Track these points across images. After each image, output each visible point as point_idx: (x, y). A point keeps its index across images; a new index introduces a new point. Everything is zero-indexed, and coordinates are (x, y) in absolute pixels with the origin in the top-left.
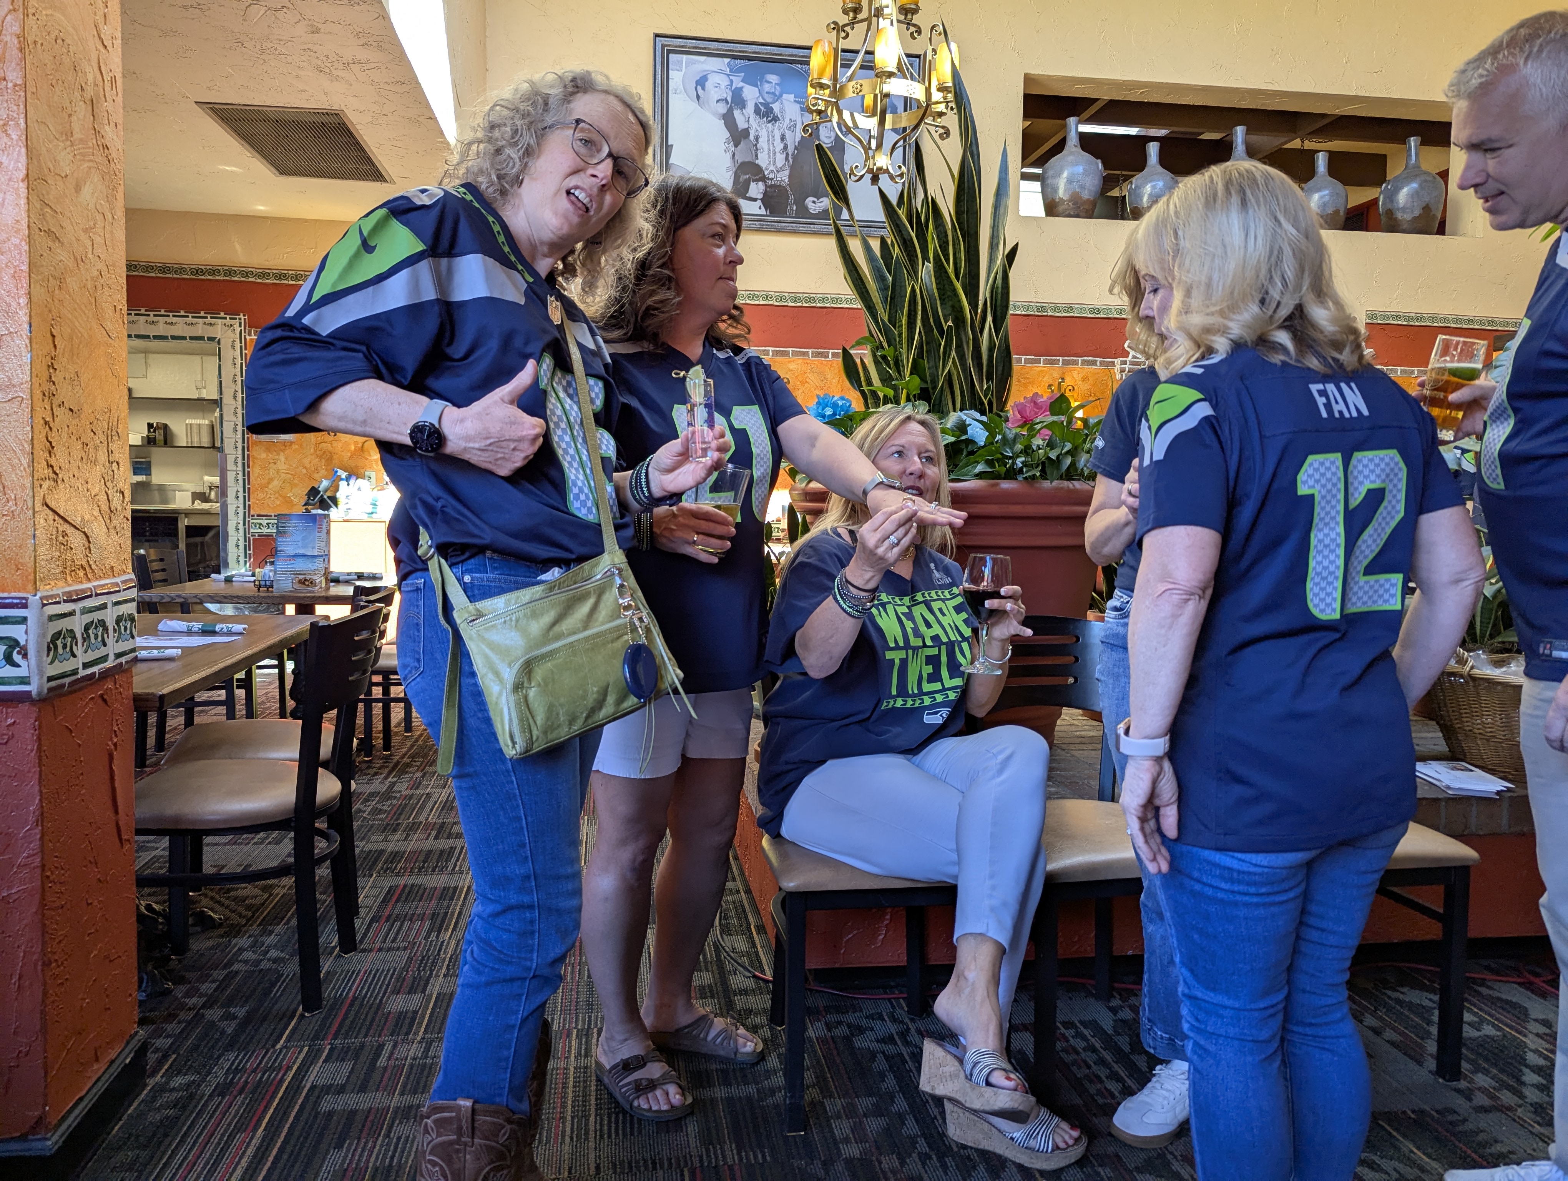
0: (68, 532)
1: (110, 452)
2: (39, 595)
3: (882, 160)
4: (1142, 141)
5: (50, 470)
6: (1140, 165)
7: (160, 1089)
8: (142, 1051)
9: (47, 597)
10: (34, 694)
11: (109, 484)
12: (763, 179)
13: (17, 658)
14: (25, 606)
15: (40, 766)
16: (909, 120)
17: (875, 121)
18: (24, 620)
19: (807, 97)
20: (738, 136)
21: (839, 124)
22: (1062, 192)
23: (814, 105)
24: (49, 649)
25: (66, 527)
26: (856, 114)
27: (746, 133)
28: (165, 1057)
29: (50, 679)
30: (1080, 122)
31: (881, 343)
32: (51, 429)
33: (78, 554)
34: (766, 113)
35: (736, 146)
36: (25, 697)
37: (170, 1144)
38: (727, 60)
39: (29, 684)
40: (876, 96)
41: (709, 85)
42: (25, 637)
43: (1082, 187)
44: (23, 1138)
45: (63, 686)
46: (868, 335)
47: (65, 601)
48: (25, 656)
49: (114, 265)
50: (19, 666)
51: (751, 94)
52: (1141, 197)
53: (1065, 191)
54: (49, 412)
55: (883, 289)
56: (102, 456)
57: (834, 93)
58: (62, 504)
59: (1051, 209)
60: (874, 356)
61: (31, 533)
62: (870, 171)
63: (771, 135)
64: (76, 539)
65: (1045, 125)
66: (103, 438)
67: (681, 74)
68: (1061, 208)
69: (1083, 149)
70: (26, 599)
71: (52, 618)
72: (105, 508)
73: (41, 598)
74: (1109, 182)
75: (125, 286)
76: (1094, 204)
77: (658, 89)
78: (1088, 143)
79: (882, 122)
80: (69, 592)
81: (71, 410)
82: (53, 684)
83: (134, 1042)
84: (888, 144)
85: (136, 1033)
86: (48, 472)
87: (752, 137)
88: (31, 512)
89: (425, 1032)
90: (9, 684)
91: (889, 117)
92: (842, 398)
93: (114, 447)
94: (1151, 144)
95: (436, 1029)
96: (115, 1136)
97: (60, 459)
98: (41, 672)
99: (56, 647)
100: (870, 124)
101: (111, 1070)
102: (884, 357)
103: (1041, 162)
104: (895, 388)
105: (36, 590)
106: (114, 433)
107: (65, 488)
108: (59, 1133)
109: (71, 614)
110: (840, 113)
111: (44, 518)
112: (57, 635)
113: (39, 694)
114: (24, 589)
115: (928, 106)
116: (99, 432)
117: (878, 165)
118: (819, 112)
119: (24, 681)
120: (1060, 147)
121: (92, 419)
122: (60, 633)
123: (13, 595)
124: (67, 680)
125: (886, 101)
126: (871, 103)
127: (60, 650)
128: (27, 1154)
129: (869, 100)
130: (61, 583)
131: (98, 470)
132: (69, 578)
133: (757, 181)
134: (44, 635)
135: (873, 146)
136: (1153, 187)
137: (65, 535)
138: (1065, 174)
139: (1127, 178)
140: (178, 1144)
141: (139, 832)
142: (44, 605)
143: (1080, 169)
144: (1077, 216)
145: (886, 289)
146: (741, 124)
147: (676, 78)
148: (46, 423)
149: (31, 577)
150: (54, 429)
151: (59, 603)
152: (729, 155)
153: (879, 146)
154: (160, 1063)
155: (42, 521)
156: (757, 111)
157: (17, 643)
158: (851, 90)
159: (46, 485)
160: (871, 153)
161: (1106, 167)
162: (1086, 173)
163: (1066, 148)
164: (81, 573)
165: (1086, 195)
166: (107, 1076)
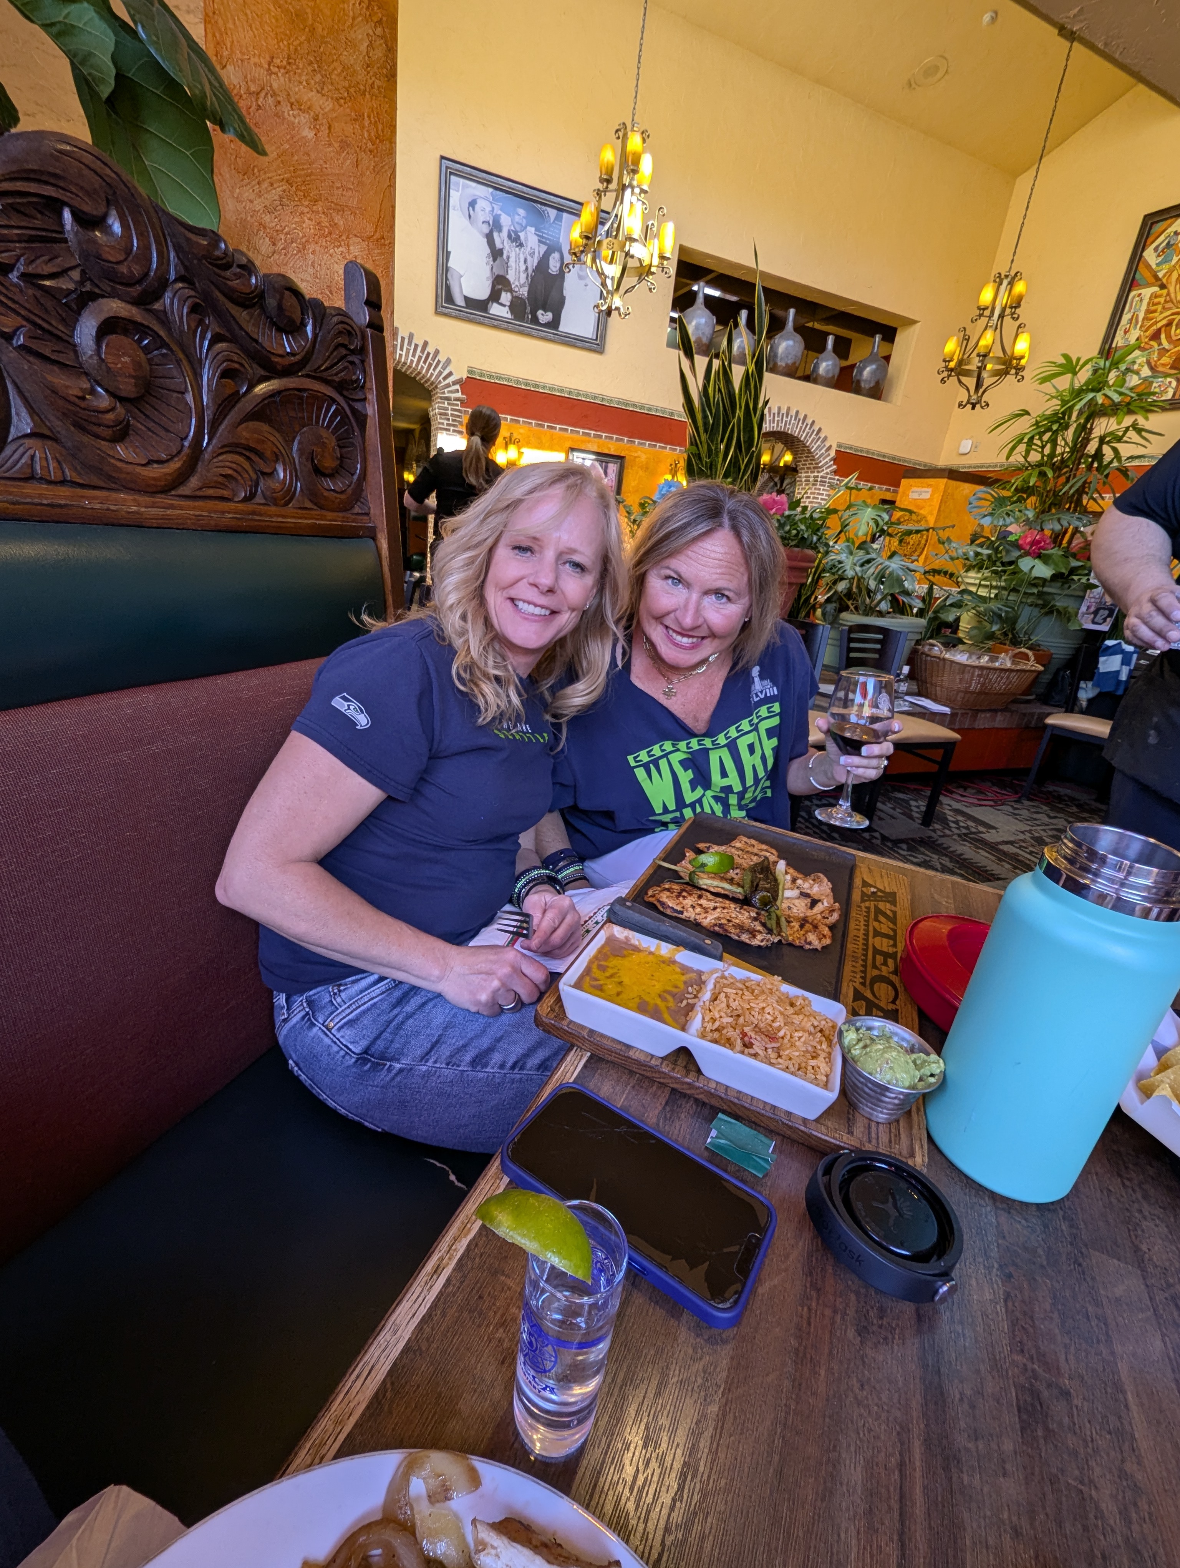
6: (736, 324)
12: (511, 290)
20: (496, 254)
27: (501, 252)
30: (706, 286)
35: (494, 261)
38: (491, 190)
41: (477, 207)
43: (704, 333)
51: (506, 221)
63: (517, 257)
67: (459, 194)
69: (706, 306)
76: (708, 347)
77: (442, 203)
78: (709, 302)
87: (505, 256)
94: (743, 311)
103: (682, 310)
120: (692, 302)
133: (506, 291)
138: (694, 321)
143: (703, 320)
146: (498, 245)
147: (455, 197)
152: (488, 268)
156: (509, 236)
161: (715, 320)
162: (706, 324)
163: (696, 304)
165: (705, 340)
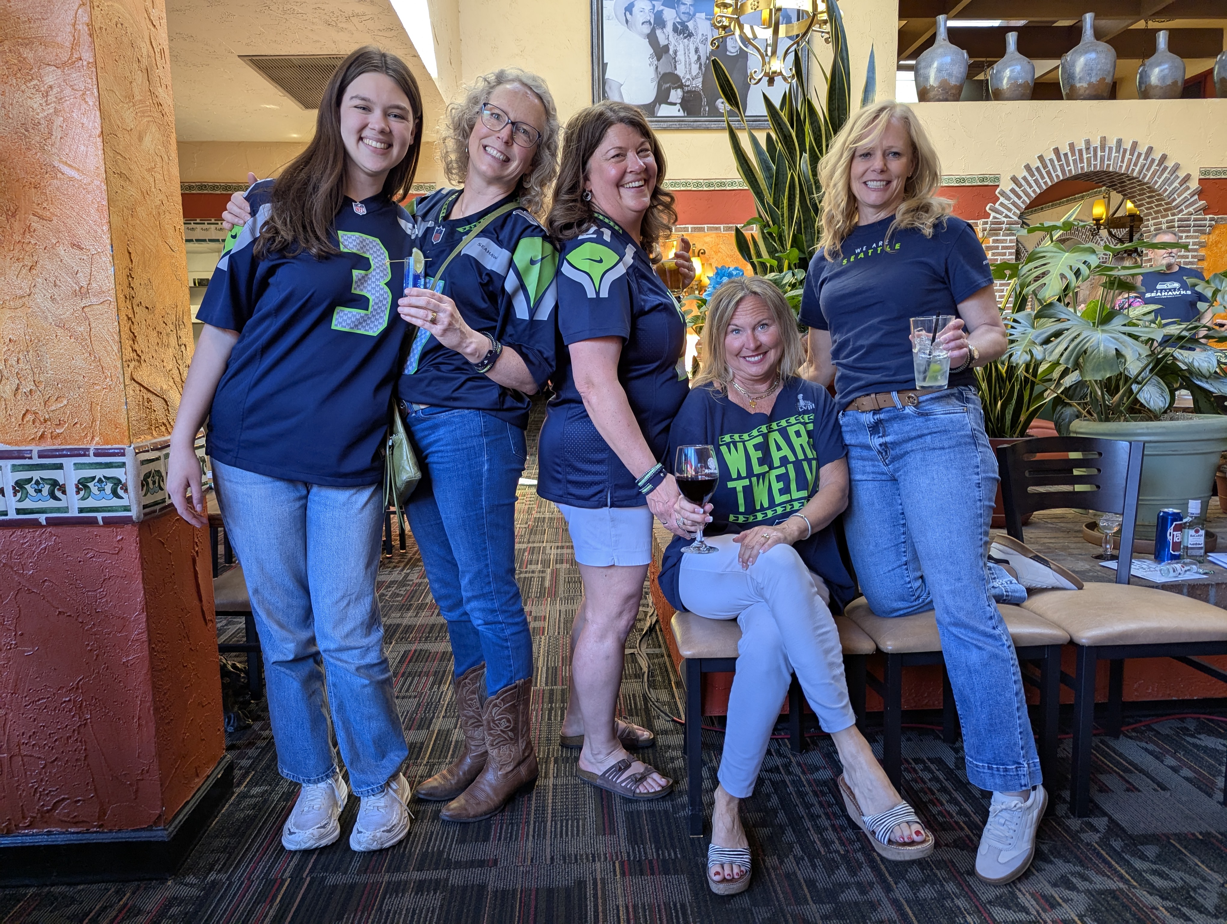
0: (151, 399)
1: (179, 338)
2: (133, 446)
3: (776, 65)
4: (1003, 31)
5: (135, 354)
6: (1001, 52)
7: (244, 796)
8: (230, 768)
9: (138, 448)
10: (134, 518)
11: (180, 362)
12: (681, 86)
13: (121, 492)
14: (123, 455)
15: (142, 570)
16: (799, 28)
17: (771, 30)
18: (123, 465)
19: (713, 14)
20: (660, 52)
21: (740, 36)
22: (933, 80)
23: (719, 22)
24: (143, 486)
25: (149, 395)
26: (755, 27)
27: (666, 48)
28: (247, 773)
29: (145, 507)
30: (948, 19)
31: (768, 222)
32: (133, 323)
33: (160, 414)
34: (682, 30)
35: (658, 60)
36: (127, 521)
37: (251, 835)
39: (130, 510)
40: (771, 10)
41: (635, 9)
42: (125, 477)
43: (950, 75)
44: (150, 828)
45: (155, 511)
46: (757, 216)
47: (152, 450)
48: (126, 491)
49: (172, 196)
50: (122, 498)
51: (670, 15)
52: (1001, 80)
53: (935, 79)
54: (131, 311)
55: (769, 177)
56: (173, 341)
57: (736, 11)
58: (145, 378)
59: (923, 95)
60: (763, 233)
61: (124, 400)
62: (766, 74)
63: (687, 48)
64: (157, 403)
65: (919, 23)
66: (172, 327)
68: (931, 94)
69: (951, 41)
70: (124, 449)
71: (143, 462)
72: (178, 379)
73: (134, 449)
74: (973, 69)
75: (181, 211)
76: (960, 88)
78: (955, 36)
79: (776, 32)
80: (155, 443)
81: (147, 308)
82: (147, 510)
83: (223, 763)
84: (781, 51)
85: (225, 757)
86: (133, 355)
87: (671, 52)
88: (122, 385)
89: (429, 758)
90: (116, 511)
91: (782, 28)
92: (736, 269)
93: (181, 333)
94: (1010, 34)
95: (437, 755)
96: (214, 828)
97: (141, 344)
98: (139, 503)
99: (148, 484)
100: (766, 34)
101: (208, 783)
102: (770, 234)
103: (915, 55)
104: (779, 260)
105: (131, 443)
106: (181, 323)
107: (147, 366)
108: (173, 825)
109: (158, 459)
110: (741, 27)
111: (132, 390)
112: (147, 476)
113: (138, 518)
114: (122, 442)
115: (814, 15)
116: (169, 323)
117: (773, 69)
118: (724, 28)
119: (127, 509)
120: (931, 41)
121: (163, 313)
122: (150, 472)
123: (115, 446)
124: (158, 507)
125: (779, 13)
126: (768, 16)
127: (151, 486)
128: (152, 839)
129: (765, 14)
130: (149, 437)
131: (171, 352)
132: (154, 433)
133: (676, 88)
134: (138, 475)
135: (769, 53)
136: (1012, 71)
137: (149, 401)
138: (935, 65)
139: (991, 64)
140: (256, 835)
141: (218, 613)
142: (137, 453)
143: (948, 59)
144: (946, 100)
145: (772, 177)
146: (663, 42)
147: (609, 6)
148: (129, 319)
149: (127, 433)
150: (136, 323)
151: (148, 451)
152: (653, 68)
153: (774, 53)
154: (244, 776)
155: (131, 392)
156: (675, 30)
157: (119, 481)
158: (750, 7)
159: (132, 365)
160: (767, 59)
161: (971, 56)
162: (953, 62)
163: (937, 42)
164: (163, 429)
165: (953, 82)
166: (205, 786)
